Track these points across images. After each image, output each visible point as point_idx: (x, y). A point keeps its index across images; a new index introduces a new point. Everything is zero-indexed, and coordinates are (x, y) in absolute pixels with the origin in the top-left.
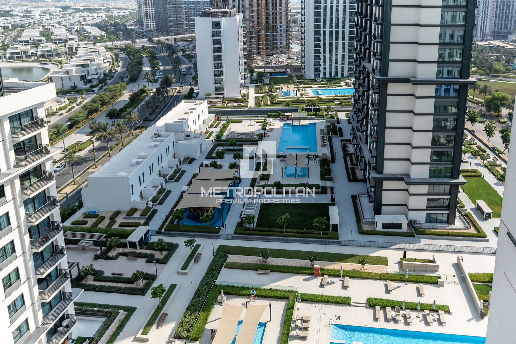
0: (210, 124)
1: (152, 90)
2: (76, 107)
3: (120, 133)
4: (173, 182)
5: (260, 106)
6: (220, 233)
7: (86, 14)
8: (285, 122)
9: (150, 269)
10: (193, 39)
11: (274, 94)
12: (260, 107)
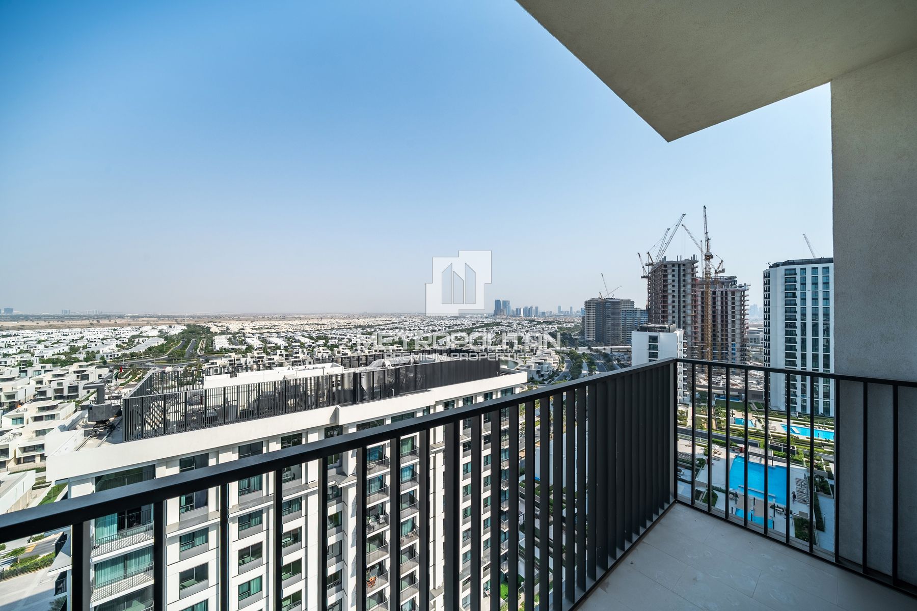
8: (737, 454)
10: (629, 350)
12: (702, 429)
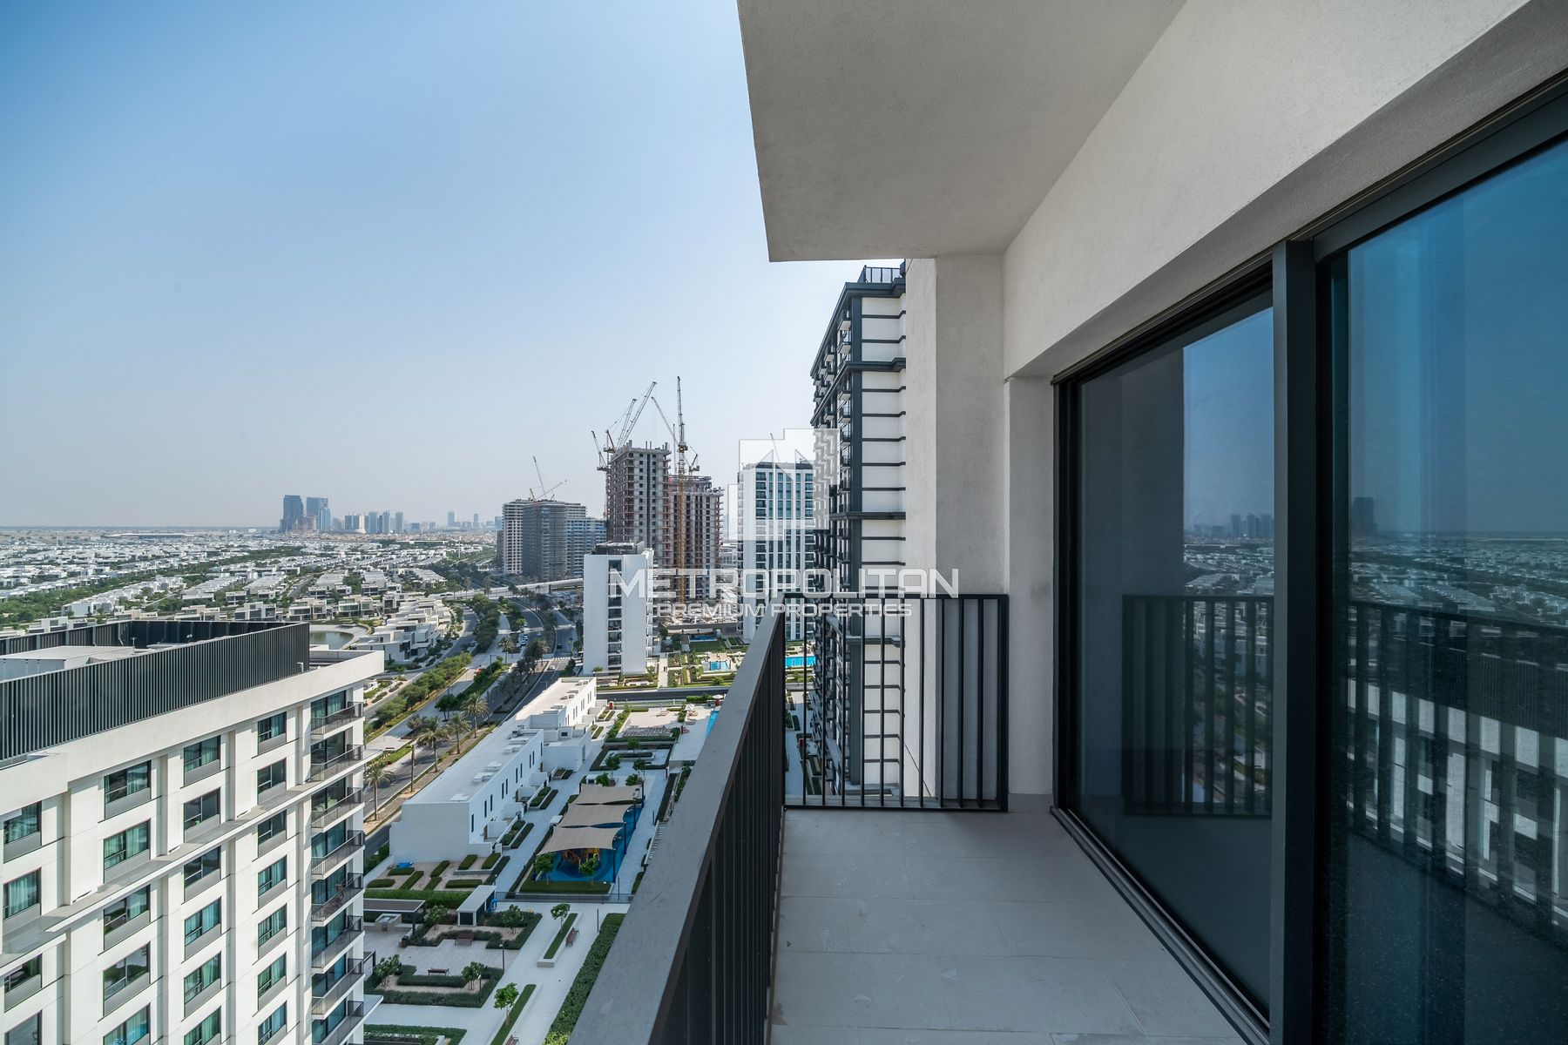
0: (598, 716)
1: (510, 665)
2: (389, 694)
3: (457, 733)
4: (537, 810)
5: (675, 685)
6: (610, 892)
7: (417, 551)
8: (712, 710)
9: (492, 959)
10: (579, 586)
11: (697, 667)
12: (676, 687)
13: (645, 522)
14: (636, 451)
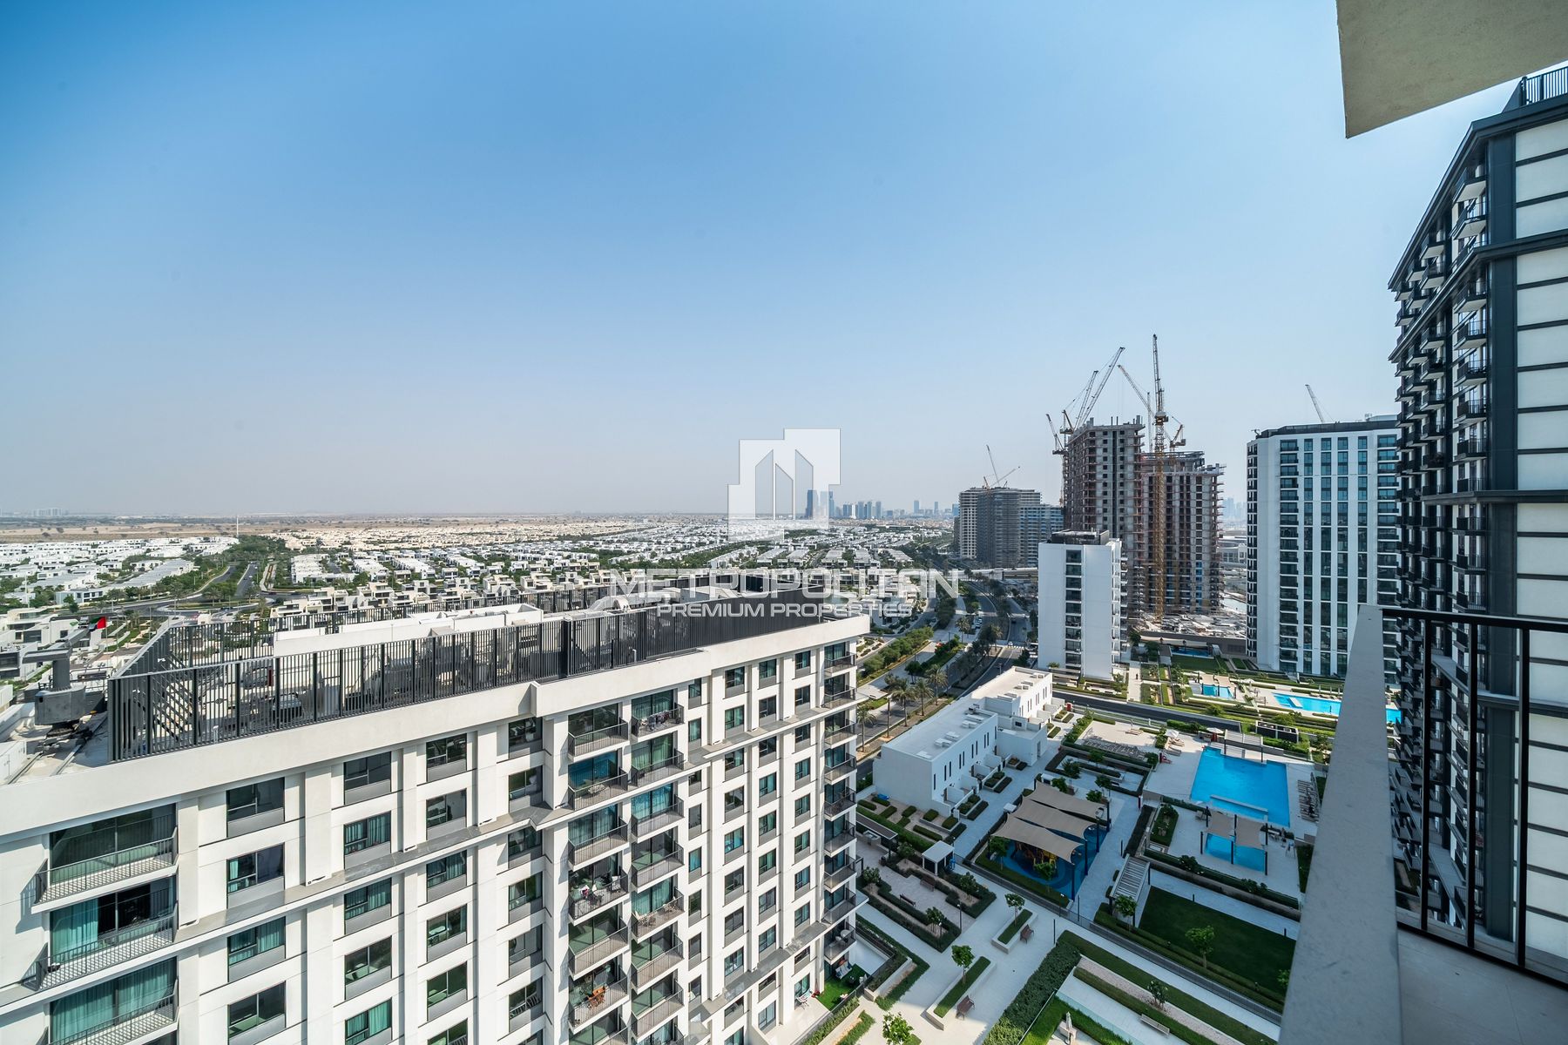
0: (1055, 714)
1: (966, 644)
2: (872, 651)
3: (921, 696)
4: (991, 791)
5: (1151, 702)
6: (1068, 907)
8: (1206, 744)
11: (1183, 687)
12: (1152, 704)
13: (1110, 509)
14: (1099, 429)
